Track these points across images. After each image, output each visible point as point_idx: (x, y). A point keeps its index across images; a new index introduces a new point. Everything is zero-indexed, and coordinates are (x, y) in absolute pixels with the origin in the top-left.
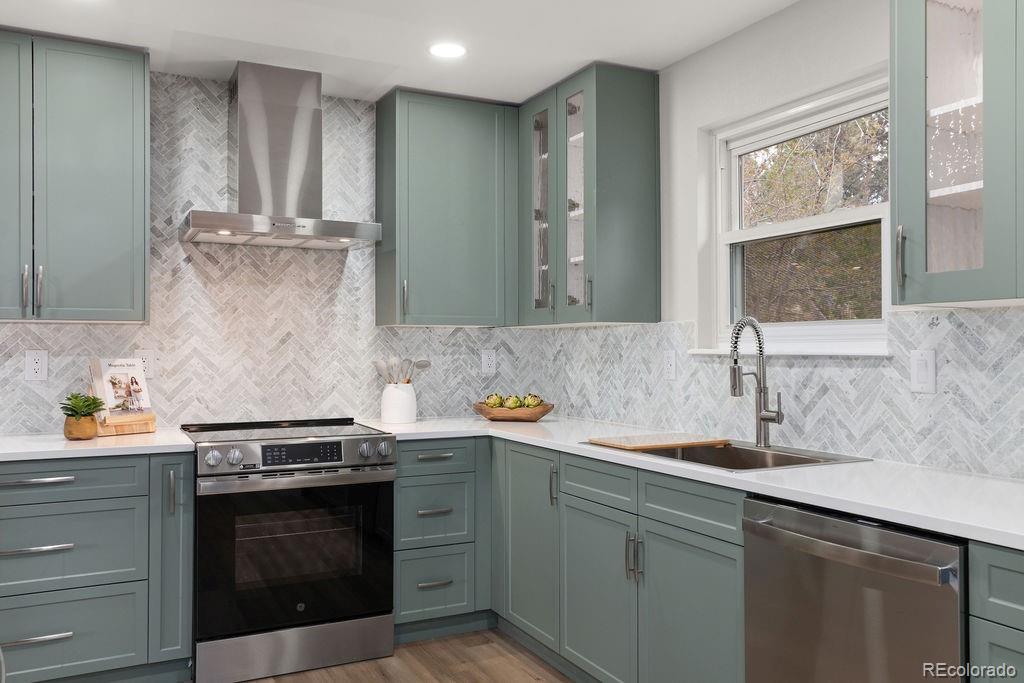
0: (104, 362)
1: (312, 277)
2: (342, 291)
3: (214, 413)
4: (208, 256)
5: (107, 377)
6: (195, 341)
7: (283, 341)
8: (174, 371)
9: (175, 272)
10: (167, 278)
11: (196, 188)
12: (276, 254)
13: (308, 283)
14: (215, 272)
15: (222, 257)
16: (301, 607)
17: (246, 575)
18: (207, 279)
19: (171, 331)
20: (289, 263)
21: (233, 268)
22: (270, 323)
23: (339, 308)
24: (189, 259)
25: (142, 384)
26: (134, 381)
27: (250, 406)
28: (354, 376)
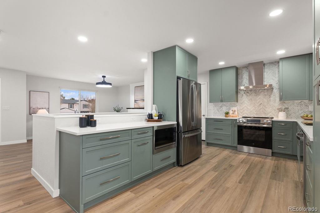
0: (231, 108)
1: (266, 94)
2: (272, 96)
3: (248, 115)
4: (247, 92)
5: (231, 110)
6: (245, 105)
7: (260, 105)
8: (242, 109)
9: (242, 95)
10: (241, 96)
11: (245, 82)
12: (259, 91)
13: (265, 95)
14: (248, 94)
15: (250, 92)
16: (253, 144)
17: (245, 138)
18: (247, 96)
19: (242, 104)
20: (261, 92)
21: (251, 94)
22: (258, 102)
23: (271, 99)
24: (244, 93)
25: (236, 111)
26: (235, 110)
27: (254, 115)
28: (275, 110)
